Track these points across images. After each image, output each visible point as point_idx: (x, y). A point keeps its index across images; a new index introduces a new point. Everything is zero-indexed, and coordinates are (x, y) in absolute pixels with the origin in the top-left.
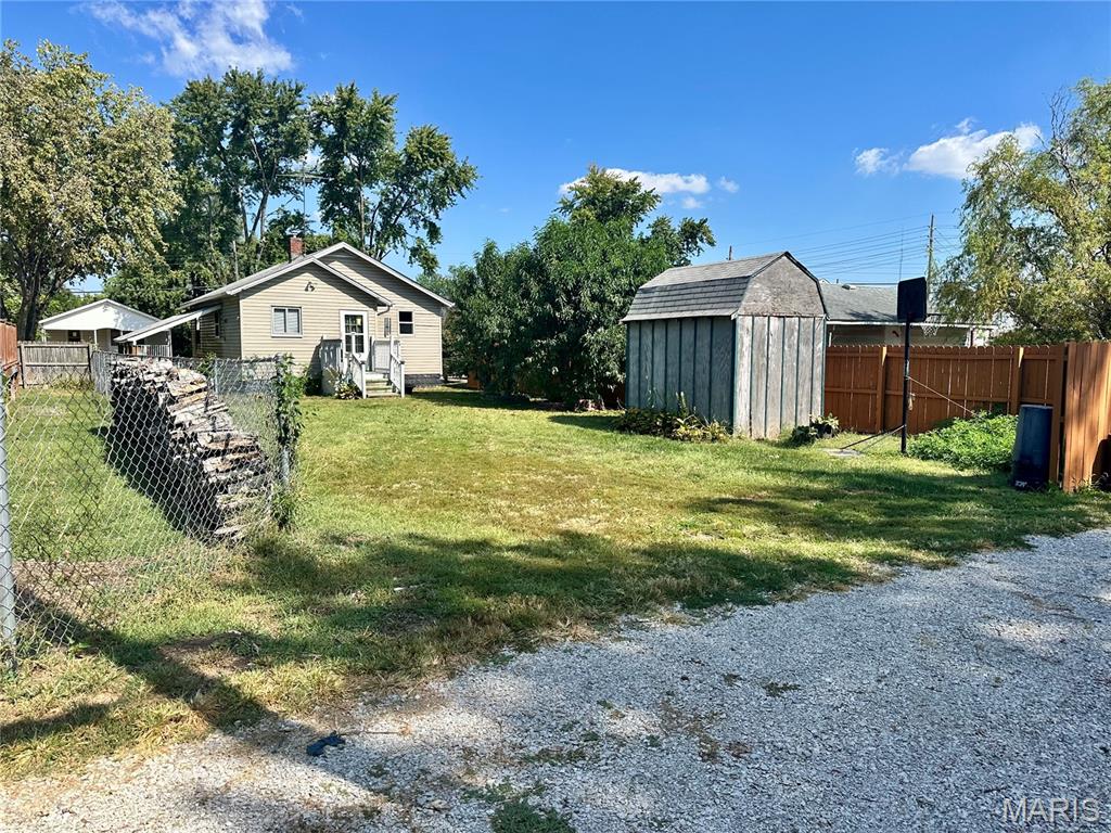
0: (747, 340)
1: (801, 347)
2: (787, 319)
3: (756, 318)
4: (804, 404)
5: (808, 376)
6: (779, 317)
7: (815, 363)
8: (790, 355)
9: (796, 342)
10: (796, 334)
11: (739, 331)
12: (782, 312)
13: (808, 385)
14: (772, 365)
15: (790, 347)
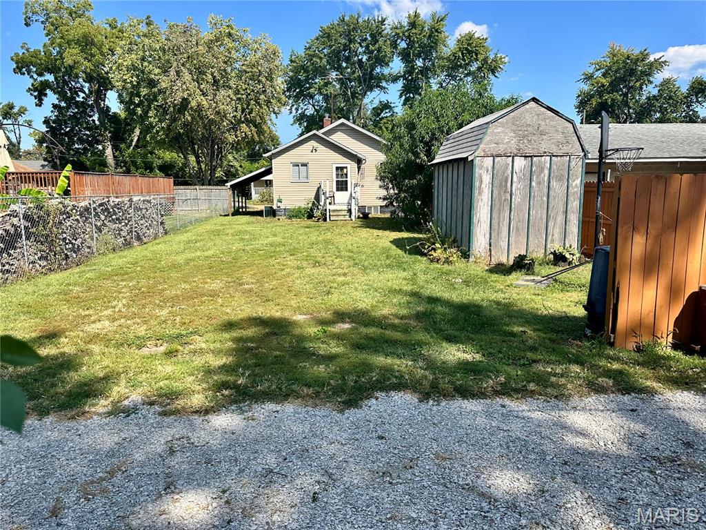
0: (487, 179)
1: (554, 183)
2: (535, 159)
3: (497, 159)
4: (556, 232)
5: (562, 209)
6: (526, 157)
7: (571, 198)
8: (539, 191)
9: (546, 178)
10: (546, 172)
11: (477, 171)
12: (529, 151)
13: (561, 218)
14: (517, 199)
15: (539, 183)
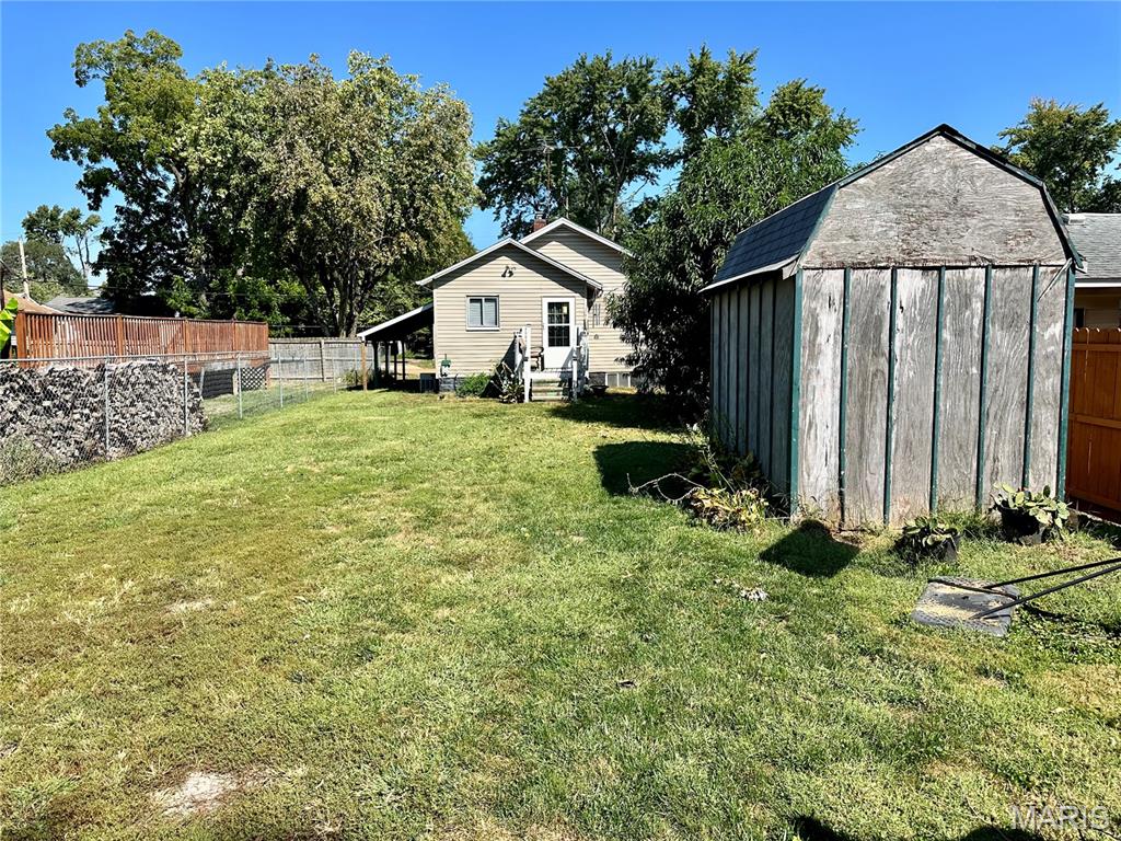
0: (829, 322)
1: (996, 333)
2: (948, 274)
3: (855, 275)
4: (1004, 453)
5: (1017, 395)
6: (925, 269)
7: (1040, 369)
8: (960, 353)
9: (977, 322)
10: (978, 306)
11: (805, 303)
12: (933, 255)
13: (1014, 418)
14: (905, 372)
15: (959, 333)
